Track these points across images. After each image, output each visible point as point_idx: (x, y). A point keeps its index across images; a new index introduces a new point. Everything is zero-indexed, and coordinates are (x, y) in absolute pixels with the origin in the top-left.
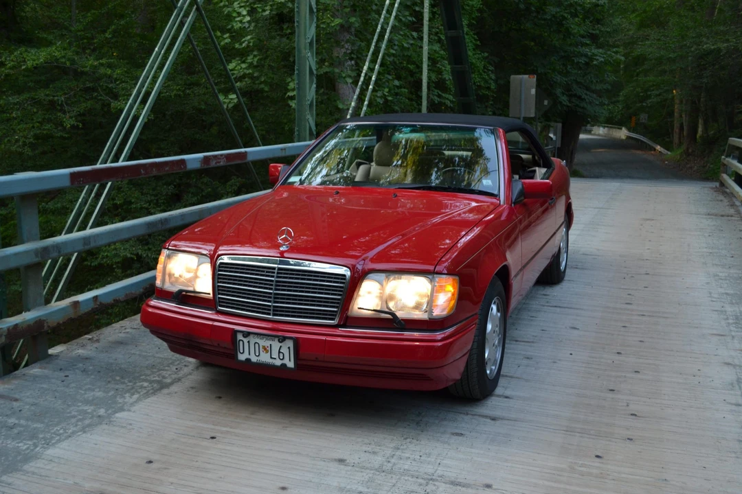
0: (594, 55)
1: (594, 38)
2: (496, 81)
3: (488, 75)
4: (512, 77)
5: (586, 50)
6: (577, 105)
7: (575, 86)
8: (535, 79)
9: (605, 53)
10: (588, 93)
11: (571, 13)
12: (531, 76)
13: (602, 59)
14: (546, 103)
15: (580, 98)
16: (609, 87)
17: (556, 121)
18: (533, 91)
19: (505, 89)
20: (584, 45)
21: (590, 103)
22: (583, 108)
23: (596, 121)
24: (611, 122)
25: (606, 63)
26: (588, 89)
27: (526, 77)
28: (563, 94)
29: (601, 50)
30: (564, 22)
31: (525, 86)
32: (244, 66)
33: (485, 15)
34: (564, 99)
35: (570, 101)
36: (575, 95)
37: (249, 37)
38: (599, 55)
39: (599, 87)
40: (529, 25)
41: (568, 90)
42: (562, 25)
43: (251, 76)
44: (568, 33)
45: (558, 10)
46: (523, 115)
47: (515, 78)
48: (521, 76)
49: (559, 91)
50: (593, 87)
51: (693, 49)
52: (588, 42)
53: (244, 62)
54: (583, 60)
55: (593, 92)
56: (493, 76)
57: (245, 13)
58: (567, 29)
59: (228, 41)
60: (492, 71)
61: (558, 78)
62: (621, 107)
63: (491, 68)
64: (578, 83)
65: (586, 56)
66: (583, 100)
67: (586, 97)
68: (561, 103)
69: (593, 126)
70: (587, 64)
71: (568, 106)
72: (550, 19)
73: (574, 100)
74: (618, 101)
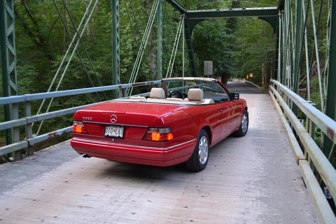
0: (231, 54)
1: (231, 48)
2: (199, 63)
3: (197, 61)
4: (205, 61)
5: (228, 52)
6: (226, 71)
7: (225, 64)
8: (212, 62)
9: (235, 53)
10: (230, 66)
11: (223, 41)
12: (211, 61)
13: (234, 55)
14: (216, 70)
15: (227, 68)
16: (237, 64)
17: (219, 76)
18: (212, 66)
19: (202, 65)
20: (228, 51)
21: (231, 70)
22: (228, 72)
23: (234, 76)
24: (239, 77)
25: (235, 57)
26: (230, 65)
27: (209, 61)
28: (221, 67)
29: (233, 52)
30: (221, 43)
31: (209, 65)
32: (128, 60)
33: (195, 41)
34: (222, 68)
35: (224, 69)
36: (225, 67)
37: (131, 52)
38: (233, 53)
39: (233, 64)
40: (209, 44)
41: (223, 65)
42: (220, 44)
43: (130, 63)
44: (222, 47)
45: (219, 39)
46: (209, 74)
47: (206, 62)
48: (207, 61)
49: (220, 66)
50: (232, 64)
51: (265, 51)
52: (229, 50)
53: (128, 59)
54: (227, 56)
55: (231, 66)
56: (198, 61)
57: (130, 45)
58: (222, 45)
59: (123, 53)
60: (199, 60)
61: (220, 62)
62: (243, 71)
63: (198, 59)
64: (226, 63)
65: (228, 54)
66: (228, 69)
67: (229, 68)
68: (221, 70)
69: (233, 78)
70: (229, 57)
71: (223, 71)
72: (217, 43)
73: (225, 69)
74: (241, 69)
